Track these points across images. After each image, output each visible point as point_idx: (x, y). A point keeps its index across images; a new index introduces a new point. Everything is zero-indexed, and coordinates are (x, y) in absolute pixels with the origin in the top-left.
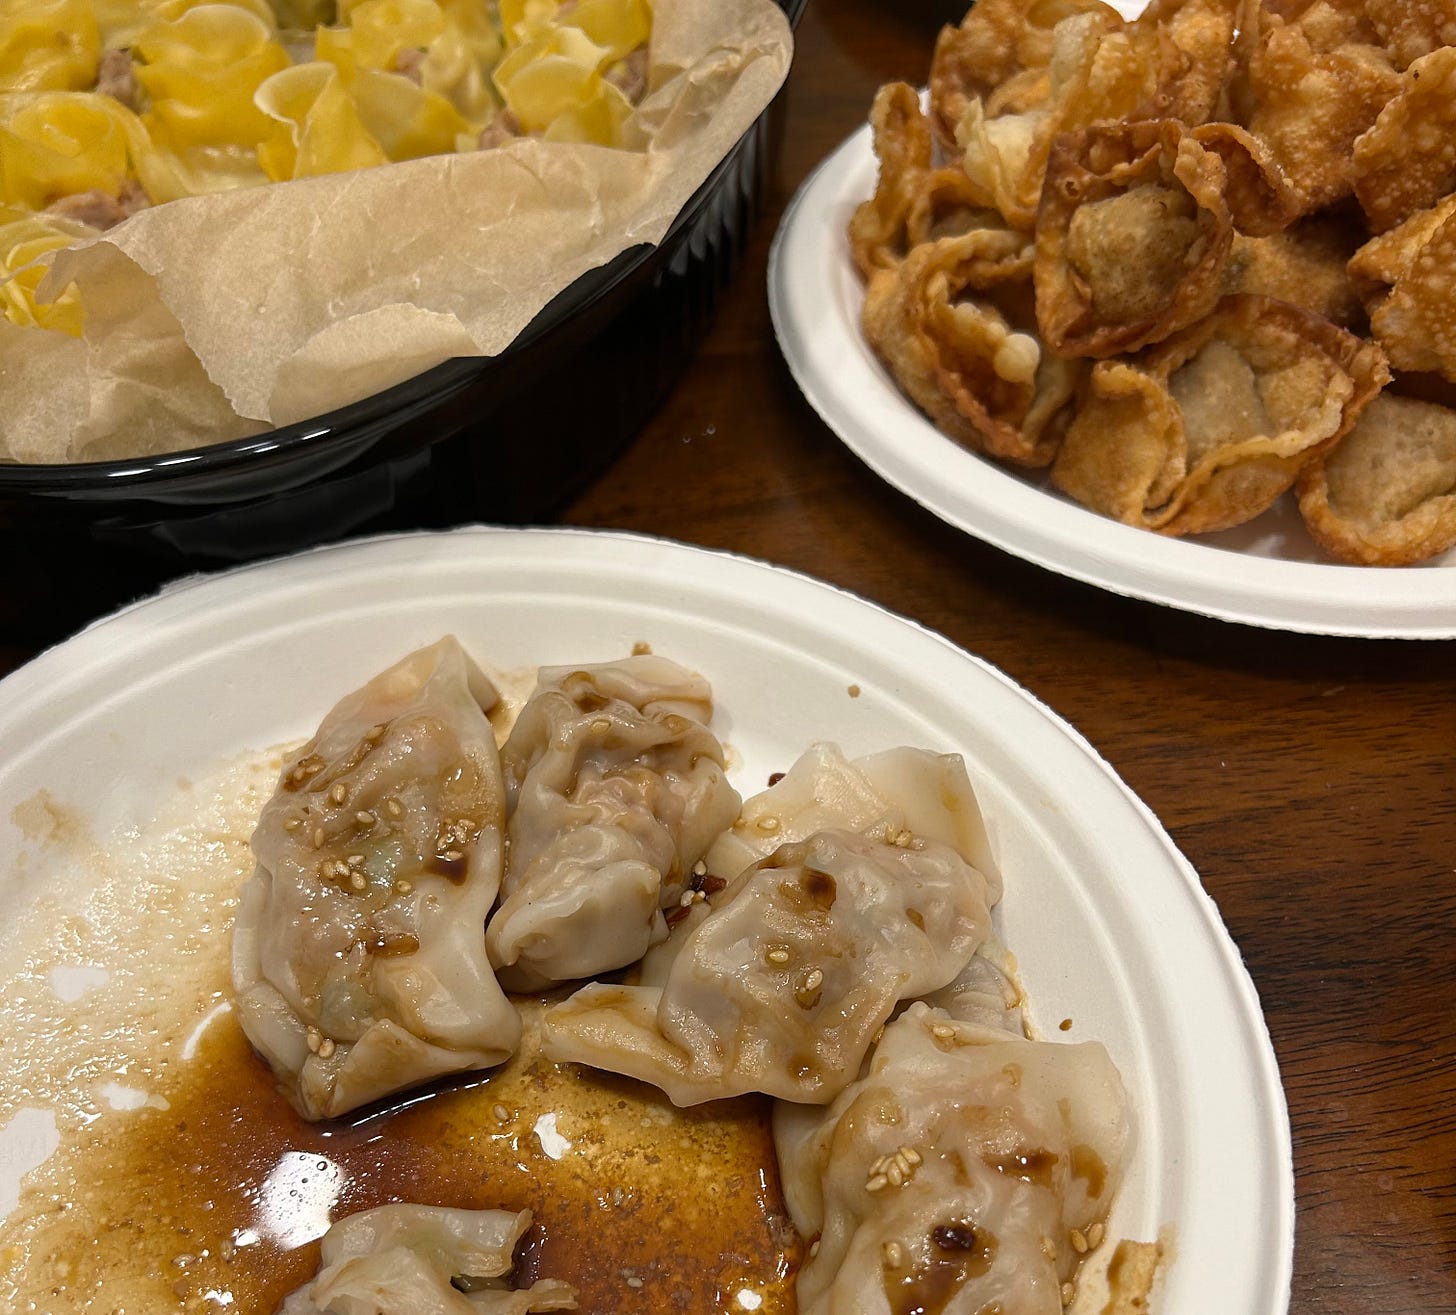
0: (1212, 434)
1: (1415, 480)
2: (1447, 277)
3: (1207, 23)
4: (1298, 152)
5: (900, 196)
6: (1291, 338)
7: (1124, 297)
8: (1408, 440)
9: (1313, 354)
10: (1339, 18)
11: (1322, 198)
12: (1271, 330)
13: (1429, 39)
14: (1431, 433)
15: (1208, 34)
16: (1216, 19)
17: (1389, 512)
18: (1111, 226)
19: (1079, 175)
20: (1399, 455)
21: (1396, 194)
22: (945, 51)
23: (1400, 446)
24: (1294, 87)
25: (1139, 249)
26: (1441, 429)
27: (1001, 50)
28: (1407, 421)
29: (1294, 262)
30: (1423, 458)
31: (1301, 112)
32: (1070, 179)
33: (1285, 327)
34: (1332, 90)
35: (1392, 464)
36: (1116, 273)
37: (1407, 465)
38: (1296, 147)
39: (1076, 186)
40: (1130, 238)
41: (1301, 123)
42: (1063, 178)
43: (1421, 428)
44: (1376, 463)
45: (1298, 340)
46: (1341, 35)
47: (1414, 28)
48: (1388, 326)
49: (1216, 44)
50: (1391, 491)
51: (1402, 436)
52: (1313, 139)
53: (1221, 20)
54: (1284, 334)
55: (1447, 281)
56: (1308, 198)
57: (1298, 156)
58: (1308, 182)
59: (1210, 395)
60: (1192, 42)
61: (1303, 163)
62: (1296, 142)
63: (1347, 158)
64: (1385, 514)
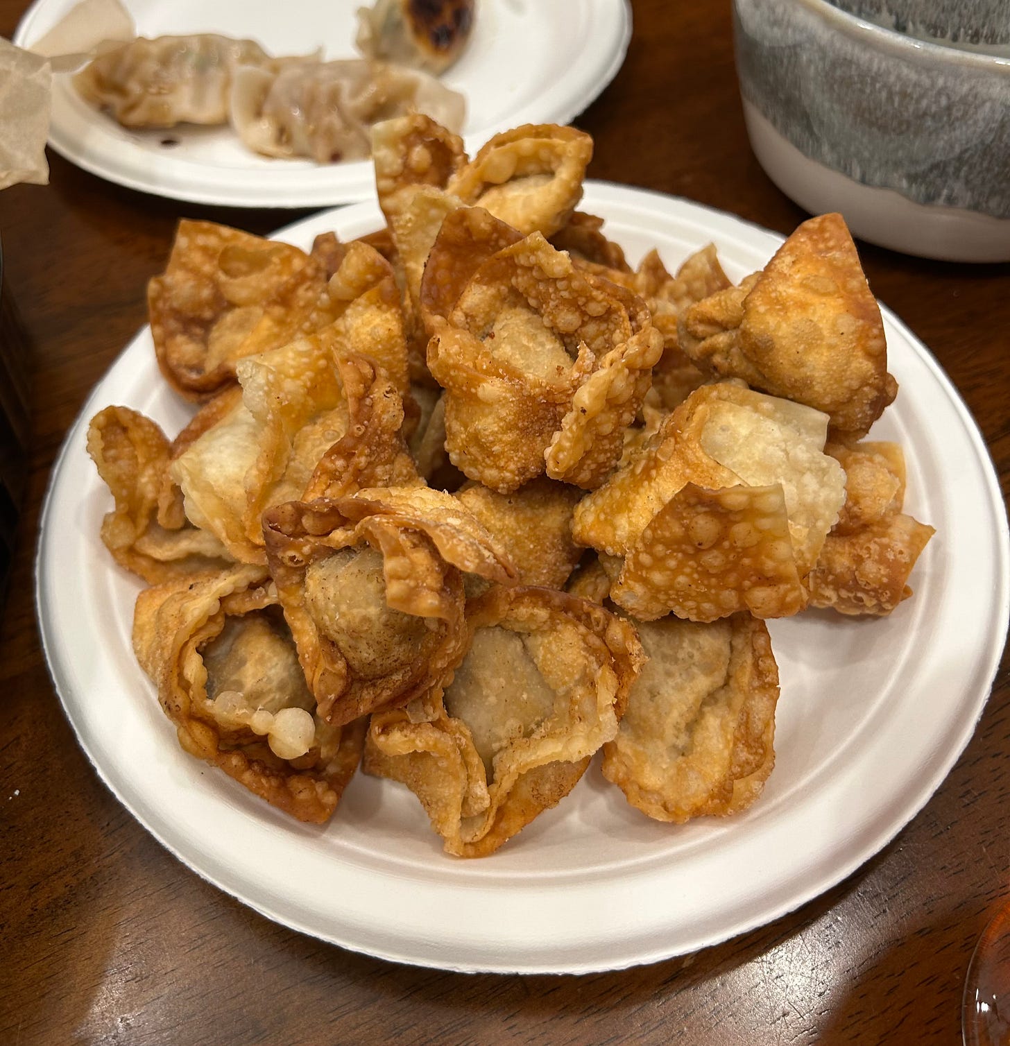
0: (501, 732)
1: (691, 698)
2: (668, 573)
3: (377, 321)
4: (495, 445)
5: (142, 498)
6: (543, 614)
7: (379, 662)
8: (674, 668)
9: (567, 622)
10: (492, 291)
11: (528, 475)
12: (523, 611)
13: (577, 313)
14: (691, 657)
15: (382, 332)
16: (384, 316)
17: (678, 730)
18: (344, 608)
19: (298, 548)
20: (671, 682)
21: (593, 466)
22: (155, 300)
23: (669, 674)
24: (473, 390)
25: (378, 626)
26: (698, 650)
27: (206, 293)
28: (669, 652)
29: (521, 516)
30: (692, 678)
31: (487, 411)
32: (291, 553)
33: (535, 605)
34: (508, 395)
35: (668, 691)
36: (363, 646)
37: (679, 688)
38: (492, 442)
39: (299, 557)
40: (366, 619)
41: (490, 420)
42: (284, 551)
43: (681, 655)
44: (653, 694)
45: (551, 614)
46: (498, 304)
47: (561, 307)
48: (627, 601)
49: (391, 337)
50: (675, 714)
51: (668, 666)
52: (504, 432)
53: (388, 315)
54: (536, 611)
55: (668, 576)
56: (517, 478)
57: (496, 448)
58: (512, 466)
59: (487, 696)
60: (369, 338)
61: (503, 453)
62: (491, 438)
63: (540, 438)
64: (676, 732)
